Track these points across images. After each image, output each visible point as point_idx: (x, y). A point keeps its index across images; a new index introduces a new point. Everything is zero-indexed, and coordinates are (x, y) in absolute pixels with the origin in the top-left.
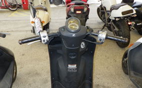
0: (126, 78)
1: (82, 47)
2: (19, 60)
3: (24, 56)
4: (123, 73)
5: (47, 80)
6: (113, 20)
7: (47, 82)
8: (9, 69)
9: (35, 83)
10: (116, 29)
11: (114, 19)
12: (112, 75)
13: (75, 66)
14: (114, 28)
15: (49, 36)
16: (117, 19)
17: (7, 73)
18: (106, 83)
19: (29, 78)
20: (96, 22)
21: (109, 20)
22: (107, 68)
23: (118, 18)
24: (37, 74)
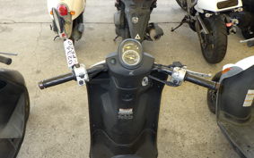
0: (212, 118)
1: (144, 84)
2: (32, 81)
3: (40, 74)
4: (208, 110)
5: (81, 120)
6: (200, 13)
7: (82, 123)
8: (18, 105)
9: (61, 123)
10: (205, 31)
11: (202, 12)
12: (189, 113)
13: (130, 111)
14: (201, 28)
15: (89, 74)
16: (207, 15)
17: (16, 112)
18: (179, 127)
19: (52, 116)
20: (169, 9)
21: (194, 12)
22: (183, 100)
23: (210, 12)
24: (65, 108)
